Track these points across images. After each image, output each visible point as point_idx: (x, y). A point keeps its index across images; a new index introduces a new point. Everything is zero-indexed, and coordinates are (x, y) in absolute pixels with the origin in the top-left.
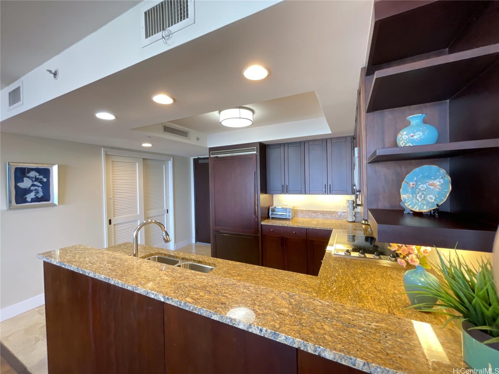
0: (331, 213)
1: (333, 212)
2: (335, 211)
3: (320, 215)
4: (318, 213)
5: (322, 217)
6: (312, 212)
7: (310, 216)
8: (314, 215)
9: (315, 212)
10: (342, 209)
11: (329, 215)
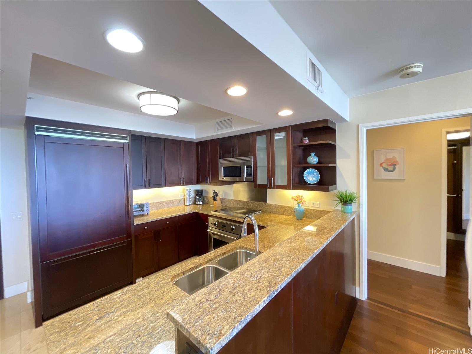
0: (173, 201)
1: (174, 200)
2: (175, 199)
3: (165, 205)
4: (163, 204)
5: (167, 206)
6: (158, 203)
7: (157, 207)
8: (160, 206)
9: (161, 203)
10: (180, 197)
11: (172, 204)
